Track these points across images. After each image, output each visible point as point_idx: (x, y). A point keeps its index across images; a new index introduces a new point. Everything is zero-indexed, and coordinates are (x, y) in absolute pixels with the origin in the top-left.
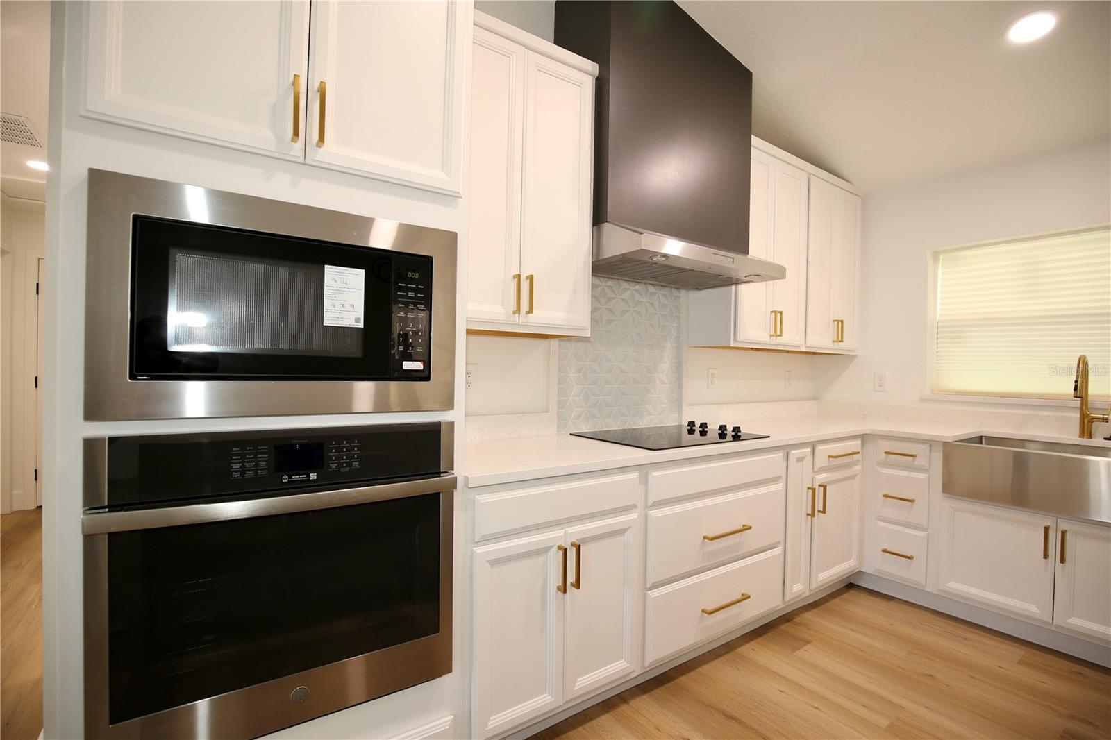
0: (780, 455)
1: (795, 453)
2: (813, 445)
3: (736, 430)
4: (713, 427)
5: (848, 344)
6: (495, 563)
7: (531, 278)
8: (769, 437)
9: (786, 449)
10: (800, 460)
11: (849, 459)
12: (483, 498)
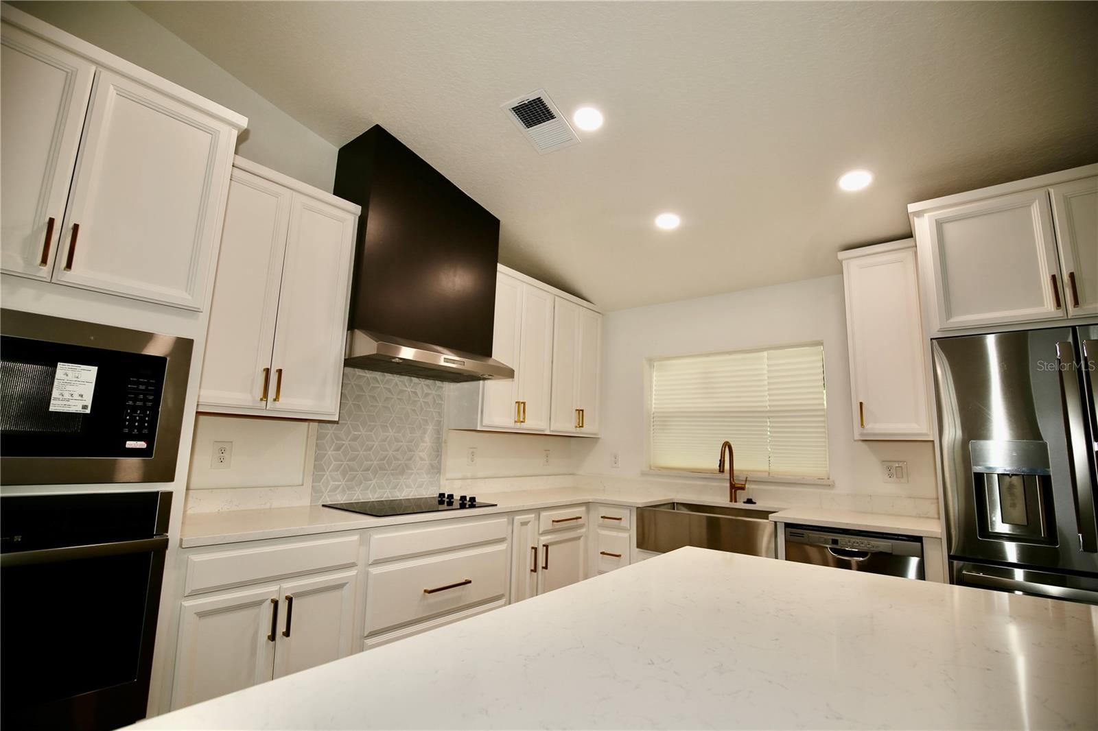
0: (504, 520)
1: (519, 518)
2: (538, 510)
3: (473, 499)
4: (457, 497)
5: (588, 429)
6: (202, 615)
7: (280, 372)
8: (496, 505)
9: (511, 514)
10: (524, 524)
11: (573, 523)
12: (196, 558)
